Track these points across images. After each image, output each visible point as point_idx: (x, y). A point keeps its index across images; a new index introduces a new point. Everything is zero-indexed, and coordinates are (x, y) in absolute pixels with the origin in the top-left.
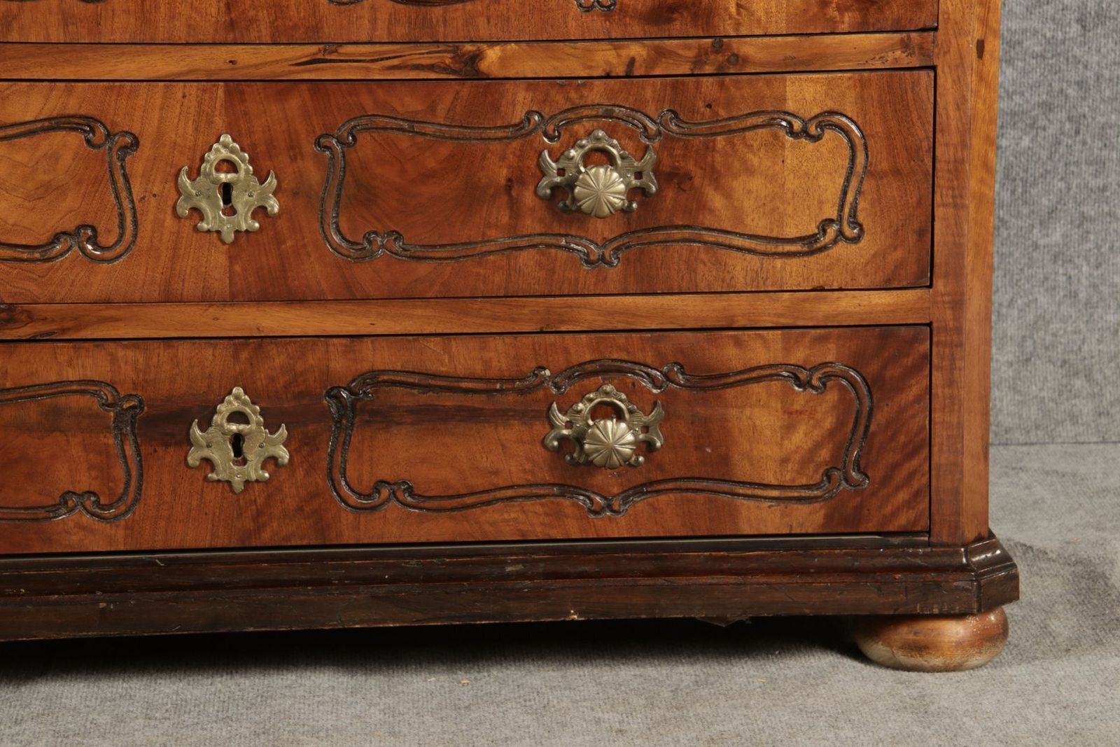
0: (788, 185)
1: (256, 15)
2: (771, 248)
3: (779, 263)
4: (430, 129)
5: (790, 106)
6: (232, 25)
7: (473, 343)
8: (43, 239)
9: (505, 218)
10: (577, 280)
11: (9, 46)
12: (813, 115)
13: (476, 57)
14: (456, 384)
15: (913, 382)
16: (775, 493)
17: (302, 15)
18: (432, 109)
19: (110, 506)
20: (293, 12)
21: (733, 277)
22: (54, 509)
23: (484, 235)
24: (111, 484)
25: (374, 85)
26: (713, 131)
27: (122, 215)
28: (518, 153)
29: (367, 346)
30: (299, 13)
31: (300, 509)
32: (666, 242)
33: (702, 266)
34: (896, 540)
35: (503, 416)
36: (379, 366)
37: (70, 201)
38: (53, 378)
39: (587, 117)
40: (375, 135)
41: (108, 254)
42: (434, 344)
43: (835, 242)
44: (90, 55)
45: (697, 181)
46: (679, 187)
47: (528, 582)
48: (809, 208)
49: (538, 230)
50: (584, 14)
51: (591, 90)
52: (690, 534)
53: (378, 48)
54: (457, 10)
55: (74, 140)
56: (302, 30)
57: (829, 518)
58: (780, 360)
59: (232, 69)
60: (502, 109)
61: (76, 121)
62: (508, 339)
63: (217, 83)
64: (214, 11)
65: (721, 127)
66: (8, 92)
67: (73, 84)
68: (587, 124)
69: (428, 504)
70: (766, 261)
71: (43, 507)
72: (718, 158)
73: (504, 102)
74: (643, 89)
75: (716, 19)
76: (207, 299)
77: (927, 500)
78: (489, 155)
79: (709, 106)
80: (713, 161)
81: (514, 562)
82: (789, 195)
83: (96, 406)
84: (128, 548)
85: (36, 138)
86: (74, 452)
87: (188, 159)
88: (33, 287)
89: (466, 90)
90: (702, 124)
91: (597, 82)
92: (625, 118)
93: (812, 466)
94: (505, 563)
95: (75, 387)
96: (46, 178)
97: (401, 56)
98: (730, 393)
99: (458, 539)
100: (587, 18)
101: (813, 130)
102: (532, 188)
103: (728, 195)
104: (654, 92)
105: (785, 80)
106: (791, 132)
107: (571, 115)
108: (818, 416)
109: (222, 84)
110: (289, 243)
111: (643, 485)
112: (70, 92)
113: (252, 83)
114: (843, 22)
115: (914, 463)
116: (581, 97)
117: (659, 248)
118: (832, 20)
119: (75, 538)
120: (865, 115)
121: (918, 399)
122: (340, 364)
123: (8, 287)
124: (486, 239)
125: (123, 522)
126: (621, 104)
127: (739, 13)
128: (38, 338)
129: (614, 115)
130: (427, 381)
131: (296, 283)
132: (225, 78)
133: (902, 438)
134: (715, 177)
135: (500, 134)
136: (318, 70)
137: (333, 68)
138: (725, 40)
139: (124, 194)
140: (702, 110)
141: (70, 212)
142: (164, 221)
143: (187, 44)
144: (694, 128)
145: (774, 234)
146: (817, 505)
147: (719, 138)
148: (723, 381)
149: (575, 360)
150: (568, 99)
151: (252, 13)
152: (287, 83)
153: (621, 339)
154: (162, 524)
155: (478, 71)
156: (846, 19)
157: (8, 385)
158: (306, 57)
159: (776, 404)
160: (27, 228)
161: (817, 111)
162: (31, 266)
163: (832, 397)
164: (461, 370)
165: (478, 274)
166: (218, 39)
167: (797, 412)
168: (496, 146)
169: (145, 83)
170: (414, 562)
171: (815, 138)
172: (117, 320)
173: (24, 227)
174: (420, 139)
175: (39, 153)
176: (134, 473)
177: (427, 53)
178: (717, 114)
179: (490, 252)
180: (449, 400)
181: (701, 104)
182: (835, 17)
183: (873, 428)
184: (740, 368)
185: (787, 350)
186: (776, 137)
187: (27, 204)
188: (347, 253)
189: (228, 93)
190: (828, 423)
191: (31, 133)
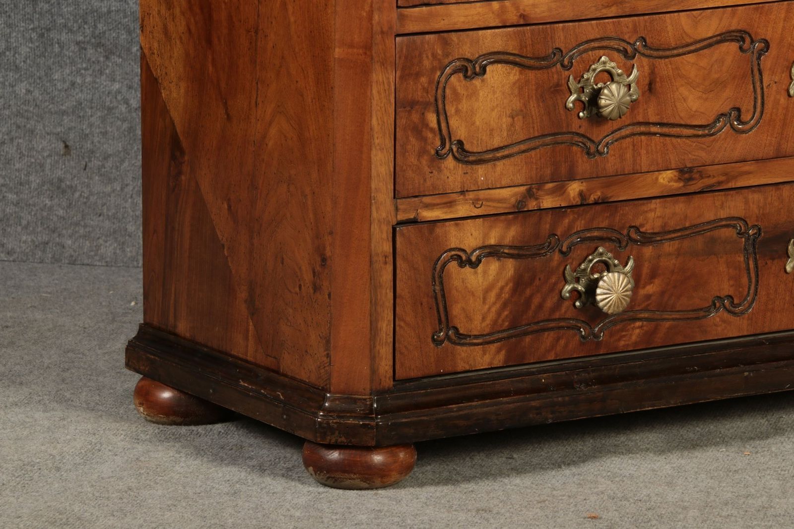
8: (711, 120)
19: (739, 305)
22: (708, 310)
24: (741, 289)
27: (755, 98)
37: (728, 93)
38: (712, 218)
41: (747, 127)
55: (733, 47)
61: (735, 34)
66: (700, 17)
67: (736, 8)
71: (701, 309)
83: (735, 235)
84: (750, 334)
85: (712, 49)
86: (721, 268)
88: (703, 154)
95: (724, 223)
96: (716, 76)
112: (733, 14)
119: (719, 329)
123: (690, 156)
125: (746, 316)
128: (705, 190)
139: (758, 84)
141: (727, 99)
142: (779, 100)
154: (769, 314)
157: (687, 225)
160: (703, 113)
162: (703, 140)
169: (776, 4)
172: (749, 173)
173: (701, 112)
175: (714, 59)
176: (753, 280)
187: (704, 96)
191: (710, 46)
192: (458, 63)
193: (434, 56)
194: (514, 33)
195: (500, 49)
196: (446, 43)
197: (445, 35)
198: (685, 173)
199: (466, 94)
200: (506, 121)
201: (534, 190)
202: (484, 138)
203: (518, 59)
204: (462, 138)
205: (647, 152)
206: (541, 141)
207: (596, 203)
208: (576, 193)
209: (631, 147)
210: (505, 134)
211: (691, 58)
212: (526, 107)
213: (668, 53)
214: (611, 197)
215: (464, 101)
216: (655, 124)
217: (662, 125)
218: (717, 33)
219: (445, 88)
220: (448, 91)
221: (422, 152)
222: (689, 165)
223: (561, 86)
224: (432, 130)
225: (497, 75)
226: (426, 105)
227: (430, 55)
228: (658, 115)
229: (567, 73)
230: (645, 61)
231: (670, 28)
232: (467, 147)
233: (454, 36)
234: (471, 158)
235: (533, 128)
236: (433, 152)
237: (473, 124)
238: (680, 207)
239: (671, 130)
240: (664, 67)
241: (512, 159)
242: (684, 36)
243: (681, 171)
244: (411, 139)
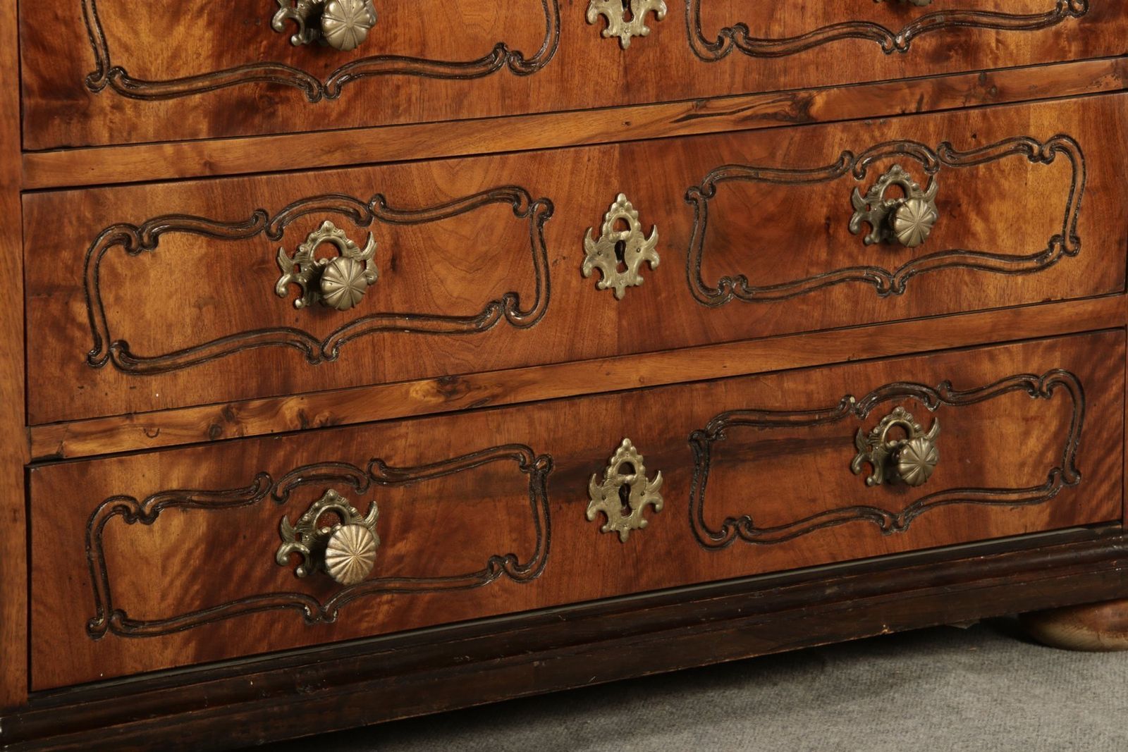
0: (1029, 206)
1: (646, 77)
2: (1014, 266)
3: (1020, 279)
4: (770, 175)
5: (1032, 132)
6: (627, 88)
7: (800, 377)
8: (480, 308)
9: (823, 255)
10: (874, 308)
11: (461, 124)
12: (1048, 138)
13: (808, 103)
14: (785, 418)
15: (1114, 381)
16: (1014, 497)
17: (680, 73)
18: (772, 155)
19: (525, 567)
20: (674, 72)
21: (986, 296)
22: (483, 575)
23: (808, 272)
24: (527, 545)
25: (730, 136)
26: (977, 159)
27: (538, 280)
28: (835, 192)
29: (721, 388)
30: (678, 71)
31: (669, 553)
32: (939, 266)
33: (965, 287)
34: (1099, 531)
35: (818, 445)
36: (730, 407)
37: (501, 272)
38: (485, 446)
39: (886, 153)
40: (730, 184)
41: (528, 319)
42: (770, 382)
43: (1059, 257)
44: (520, 125)
45: (964, 207)
46: (951, 214)
47: (849, 602)
48: (1043, 226)
49: (847, 265)
50: (886, 56)
51: (889, 129)
52: (955, 542)
53: (737, 100)
54: (794, 59)
55: (505, 209)
56: (679, 88)
57: (1052, 515)
58: (1022, 371)
59: (627, 130)
60: (824, 151)
61: (507, 191)
62: (826, 371)
63: (613, 145)
64: (615, 75)
65: (983, 155)
66: (458, 168)
67: (506, 156)
68: (887, 160)
69: (763, 536)
70: (1011, 278)
71: (474, 574)
72: (980, 186)
73: (826, 145)
74: (928, 123)
75: (981, 54)
76: (600, 357)
77: (1121, 491)
78: (814, 196)
79: (974, 136)
80: (977, 188)
81: (832, 585)
82: (1029, 215)
83: (517, 469)
84: (539, 607)
85: (477, 211)
86: (499, 516)
87: (591, 220)
88: (470, 357)
89: (797, 135)
90: (967, 154)
91: (895, 120)
92: (913, 153)
93: (1041, 468)
94: (824, 587)
95: (501, 452)
96: (484, 249)
97: (753, 107)
98: (985, 405)
99: (787, 568)
100: (888, 59)
101: (1047, 153)
102: (844, 225)
103: (986, 219)
104: (935, 125)
105: (1029, 107)
106: (1031, 157)
107: (874, 153)
108: (1047, 420)
109: (617, 145)
110: (663, 295)
111: (921, 499)
112: (503, 164)
113: (641, 143)
114: (1070, 52)
115: (1113, 457)
116: (882, 134)
117: (935, 273)
118: (1063, 49)
119: (499, 601)
120: (1085, 136)
121: (1117, 397)
122: (700, 407)
123: (452, 359)
124: (809, 276)
125: (535, 581)
126: (911, 139)
127: (997, 48)
128: (474, 407)
129: (905, 150)
130: (765, 417)
131: (668, 332)
132: (621, 140)
133: (1105, 435)
134: (978, 203)
135: (822, 175)
136: (690, 125)
137: (701, 123)
138: (988, 73)
139: (541, 260)
140: (970, 140)
141: (500, 280)
142: (570, 282)
143: (593, 109)
144: (963, 158)
145: (1017, 253)
146: (1044, 504)
147: (981, 166)
148: (980, 395)
149: (875, 385)
150: (873, 137)
151: (643, 75)
152: (666, 141)
153: (907, 362)
154: (565, 578)
155: (810, 117)
156: (1073, 48)
157: (451, 456)
158: (683, 113)
159: (1017, 412)
160: (468, 300)
161: (1051, 134)
162: (470, 337)
163: (1056, 401)
164: (791, 403)
165: (802, 311)
166: (619, 101)
167: (1032, 418)
168: (818, 187)
169: (560, 150)
170: (757, 593)
171: (1048, 161)
172: (533, 382)
173: (465, 299)
174: (763, 185)
175: (480, 225)
176: (544, 532)
177: (773, 102)
178: (980, 143)
179: (811, 290)
180: (780, 434)
181: (969, 134)
182: (1065, 47)
183: (1085, 427)
184: (993, 381)
185: (1026, 361)
186: (1021, 160)
187: (469, 276)
188: (706, 300)
189: (622, 153)
190: (1053, 426)
191: (473, 207)
192: (116, 231)
193: (81, 220)
194: (198, 189)
195: (178, 211)
196: (97, 203)
197: (96, 190)
198: (447, 383)
199: (129, 274)
200: (189, 313)
201: (234, 410)
202: (158, 337)
203: (204, 225)
204: (126, 338)
205: (393, 356)
206: (242, 340)
207: (323, 427)
208: (295, 414)
209: (370, 348)
210: (189, 331)
211: (447, 223)
212: (218, 293)
213: (416, 217)
214: (344, 418)
215: (128, 284)
216: (402, 315)
217: (412, 316)
218: (482, 190)
219: (98, 266)
220: (103, 271)
221: (67, 358)
222: (451, 372)
223: (268, 262)
224: (81, 327)
225: (173, 246)
226: (71, 291)
227: (74, 220)
228: (406, 302)
229: (275, 244)
230: (385, 228)
231: (417, 182)
232: (134, 350)
233: (109, 193)
234: (141, 366)
235: (230, 322)
236: (83, 358)
237: (142, 317)
238: (440, 431)
239: (425, 323)
240: (412, 236)
241: (201, 367)
242: (438, 193)
243: (441, 381)
244: (50, 339)
